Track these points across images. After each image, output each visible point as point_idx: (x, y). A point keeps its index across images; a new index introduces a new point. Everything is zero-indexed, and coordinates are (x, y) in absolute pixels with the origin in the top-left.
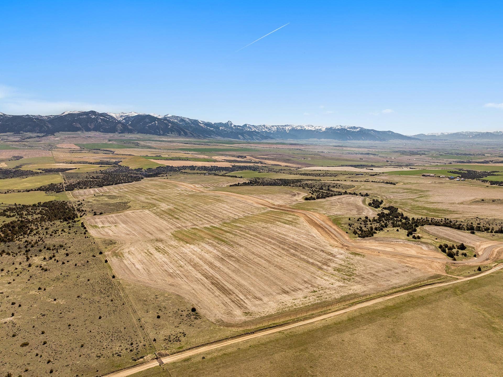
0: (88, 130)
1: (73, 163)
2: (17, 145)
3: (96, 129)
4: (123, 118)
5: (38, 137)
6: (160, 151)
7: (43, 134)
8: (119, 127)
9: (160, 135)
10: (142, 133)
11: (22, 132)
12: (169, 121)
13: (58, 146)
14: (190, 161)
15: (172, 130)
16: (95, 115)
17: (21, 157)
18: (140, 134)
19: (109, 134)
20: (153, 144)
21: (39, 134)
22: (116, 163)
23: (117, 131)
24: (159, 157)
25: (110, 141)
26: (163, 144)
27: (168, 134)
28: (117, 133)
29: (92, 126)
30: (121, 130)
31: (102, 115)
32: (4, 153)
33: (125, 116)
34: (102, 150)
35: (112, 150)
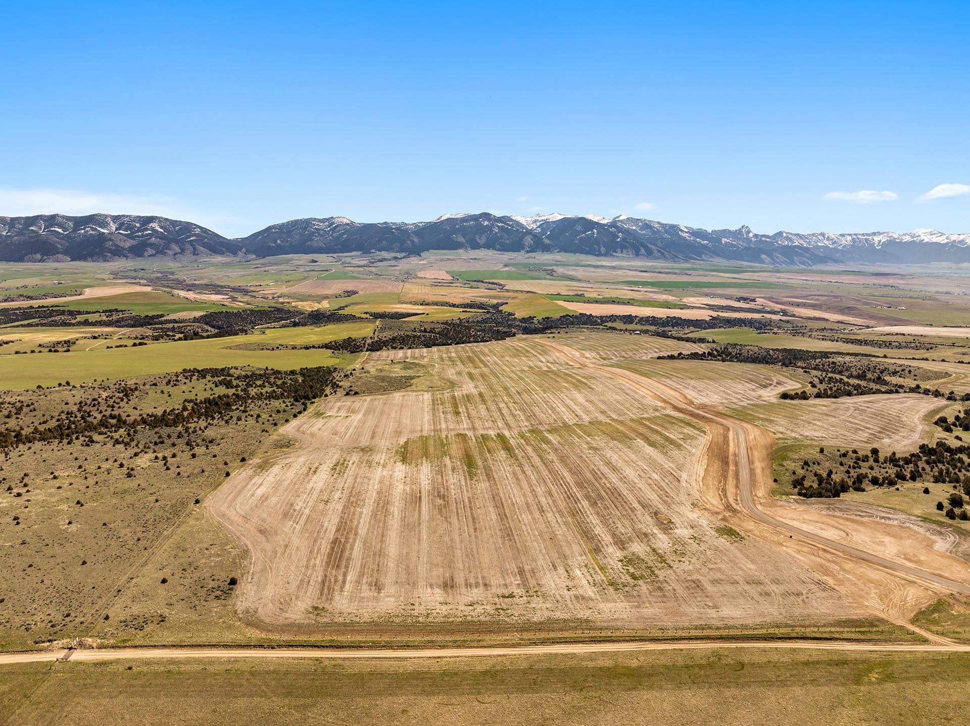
0: (475, 246)
1: (426, 304)
2: (359, 272)
3: (489, 245)
4: (538, 224)
5: (396, 258)
6: (585, 286)
7: (403, 254)
8: (528, 240)
9: (600, 255)
10: (566, 252)
11: (373, 251)
12: (620, 230)
13: (419, 274)
14: (632, 305)
15: (623, 247)
16: (489, 220)
17: (355, 293)
18: (563, 254)
19: (510, 254)
20: (579, 272)
21: (398, 255)
22: (496, 307)
23: (523, 248)
24: (579, 298)
25: (506, 266)
26: (601, 273)
27: (615, 254)
28: (522, 252)
29: (482, 240)
30: (530, 246)
31: (501, 219)
32: (334, 286)
33: (542, 220)
34: (486, 282)
35: (502, 282)
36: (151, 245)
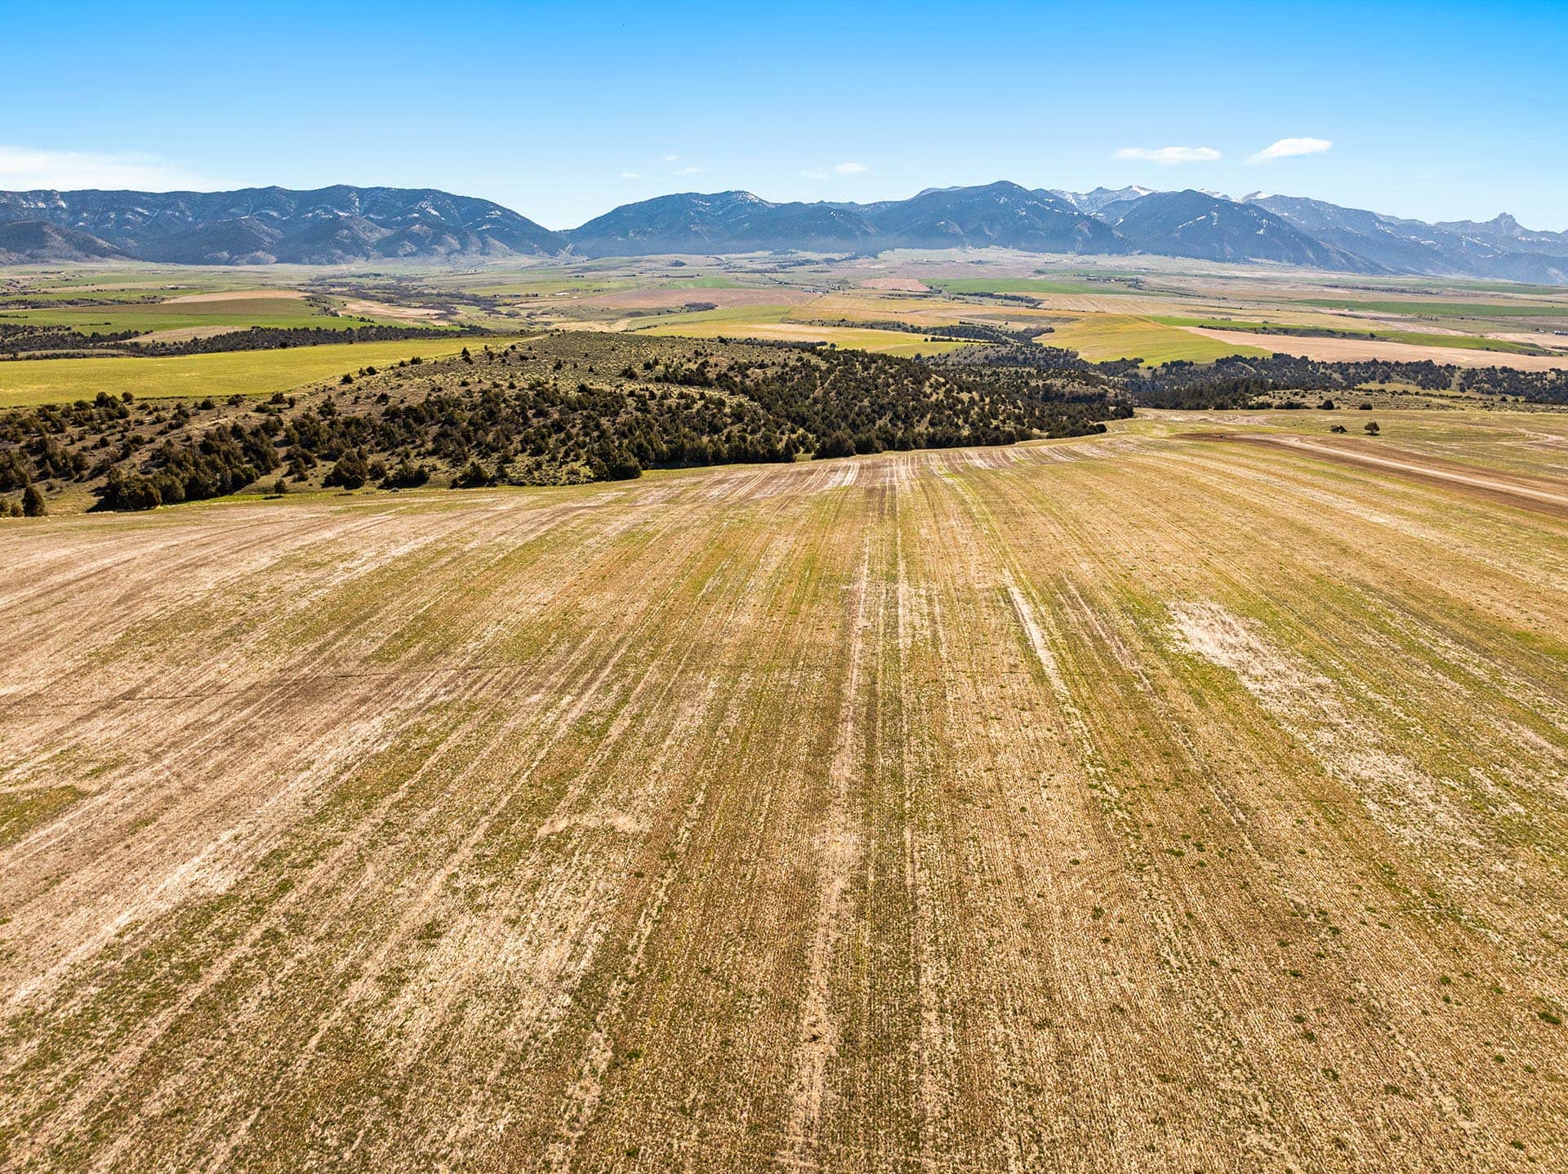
0: (982, 241)
1: (847, 326)
2: (745, 279)
3: (1007, 239)
4: (1101, 205)
5: (830, 261)
6: (1222, 305)
7: (846, 254)
8: (1082, 231)
9: (1225, 259)
10: (1157, 252)
11: (795, 250)
12: (1262, 215)
13: (864, 284)
16: (1010, 195)
17: (708, 308)
18: (1150, 257)
19: (1047, 255)
20: (1195, 285)
21: (834, 255)
23: (1072, 246)
26: (1236, 285)
27: (1253, 259)
28: (1070, 253)
29: (993, 232)
30: (1087, 242)
31: (1033, 194)
32: (679, 297)
35: (1034, 295)
36: (411, 237)
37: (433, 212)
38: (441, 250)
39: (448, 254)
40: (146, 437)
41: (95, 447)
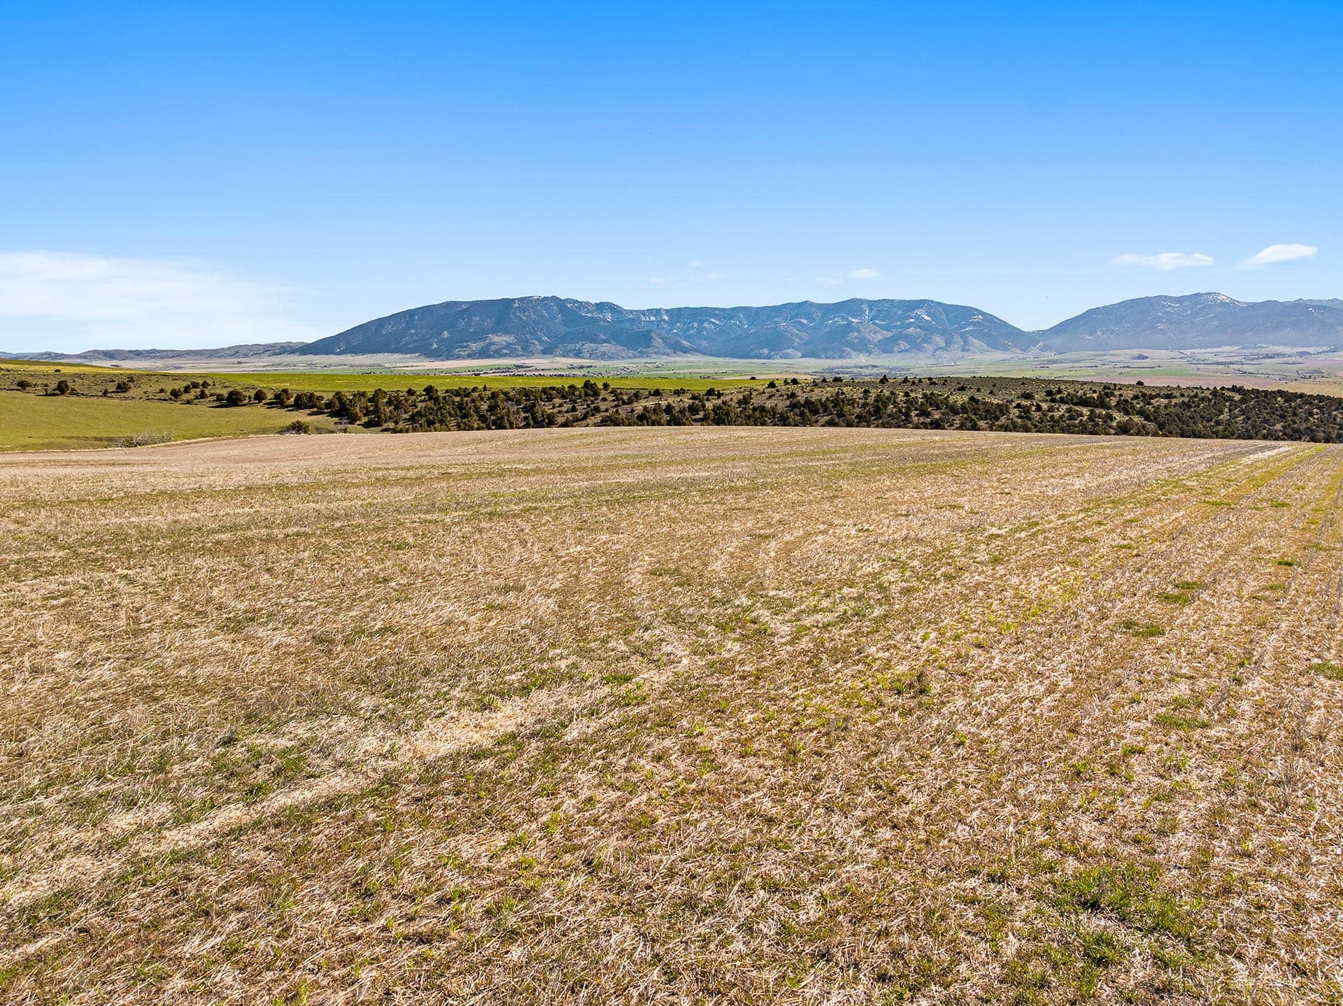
36: (906, 338)
37: (927, 318)
38: (930, 347)
39: (935, 351)
40: (603, 407)
41: (567, 412)
